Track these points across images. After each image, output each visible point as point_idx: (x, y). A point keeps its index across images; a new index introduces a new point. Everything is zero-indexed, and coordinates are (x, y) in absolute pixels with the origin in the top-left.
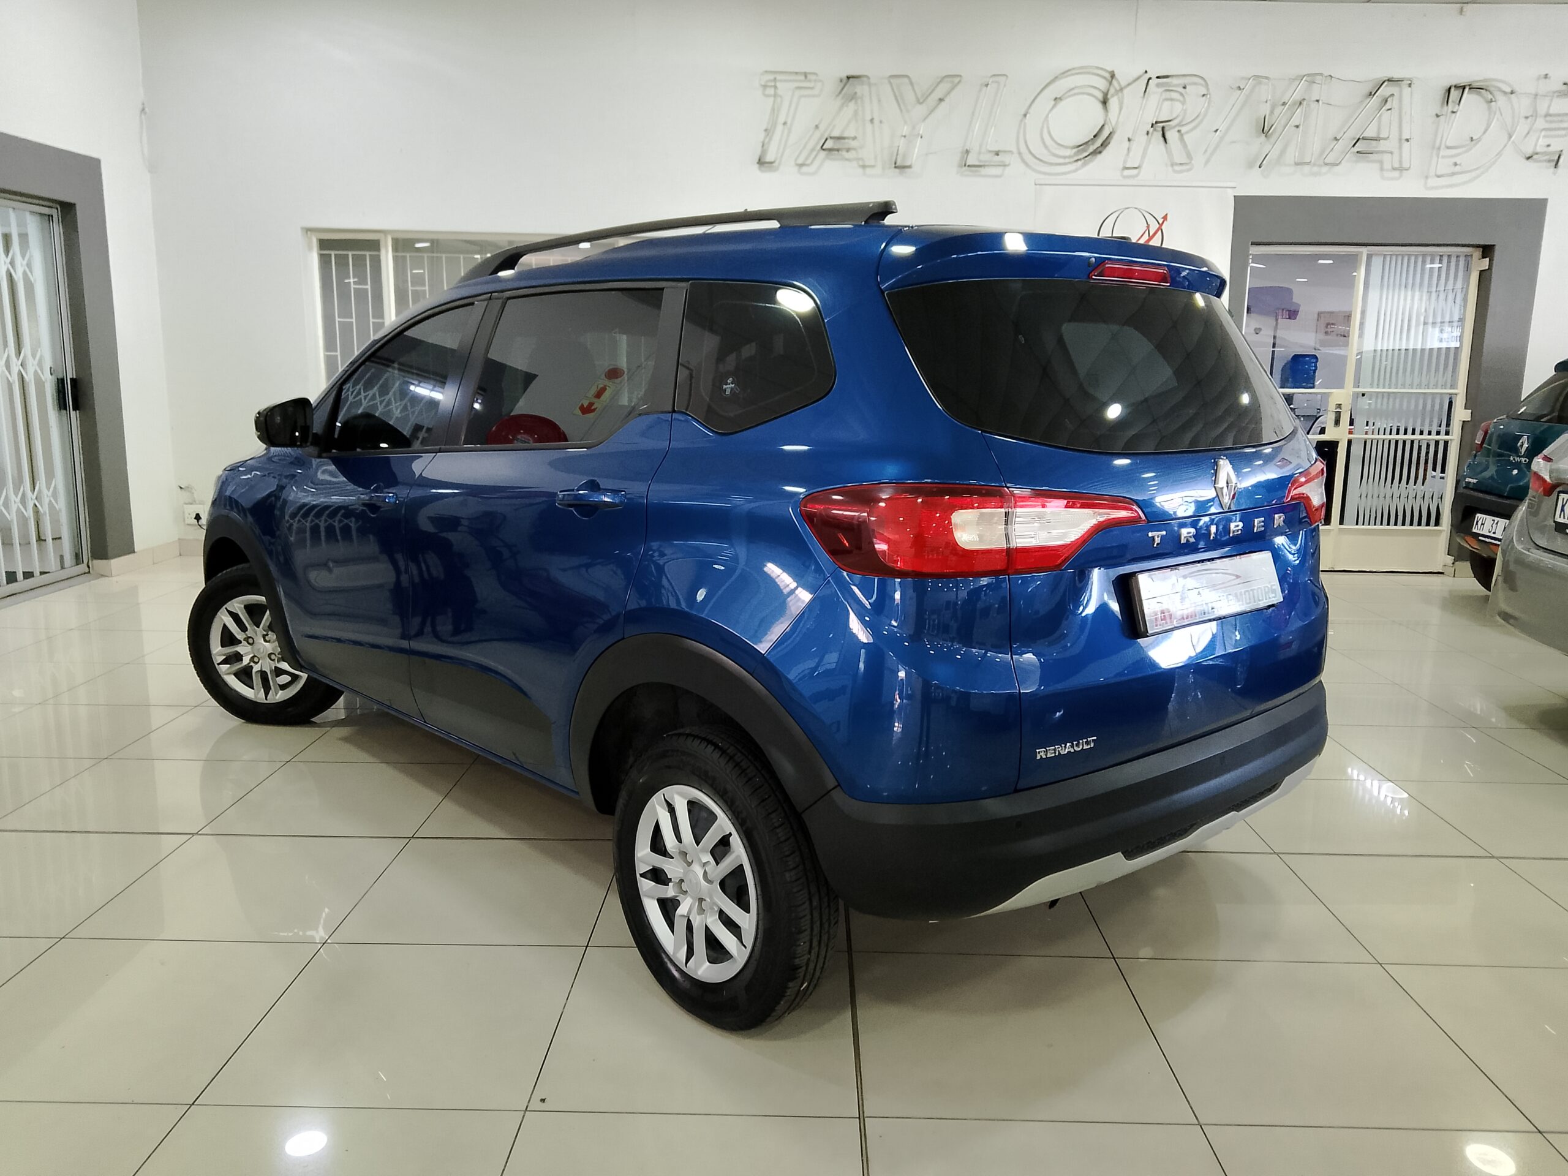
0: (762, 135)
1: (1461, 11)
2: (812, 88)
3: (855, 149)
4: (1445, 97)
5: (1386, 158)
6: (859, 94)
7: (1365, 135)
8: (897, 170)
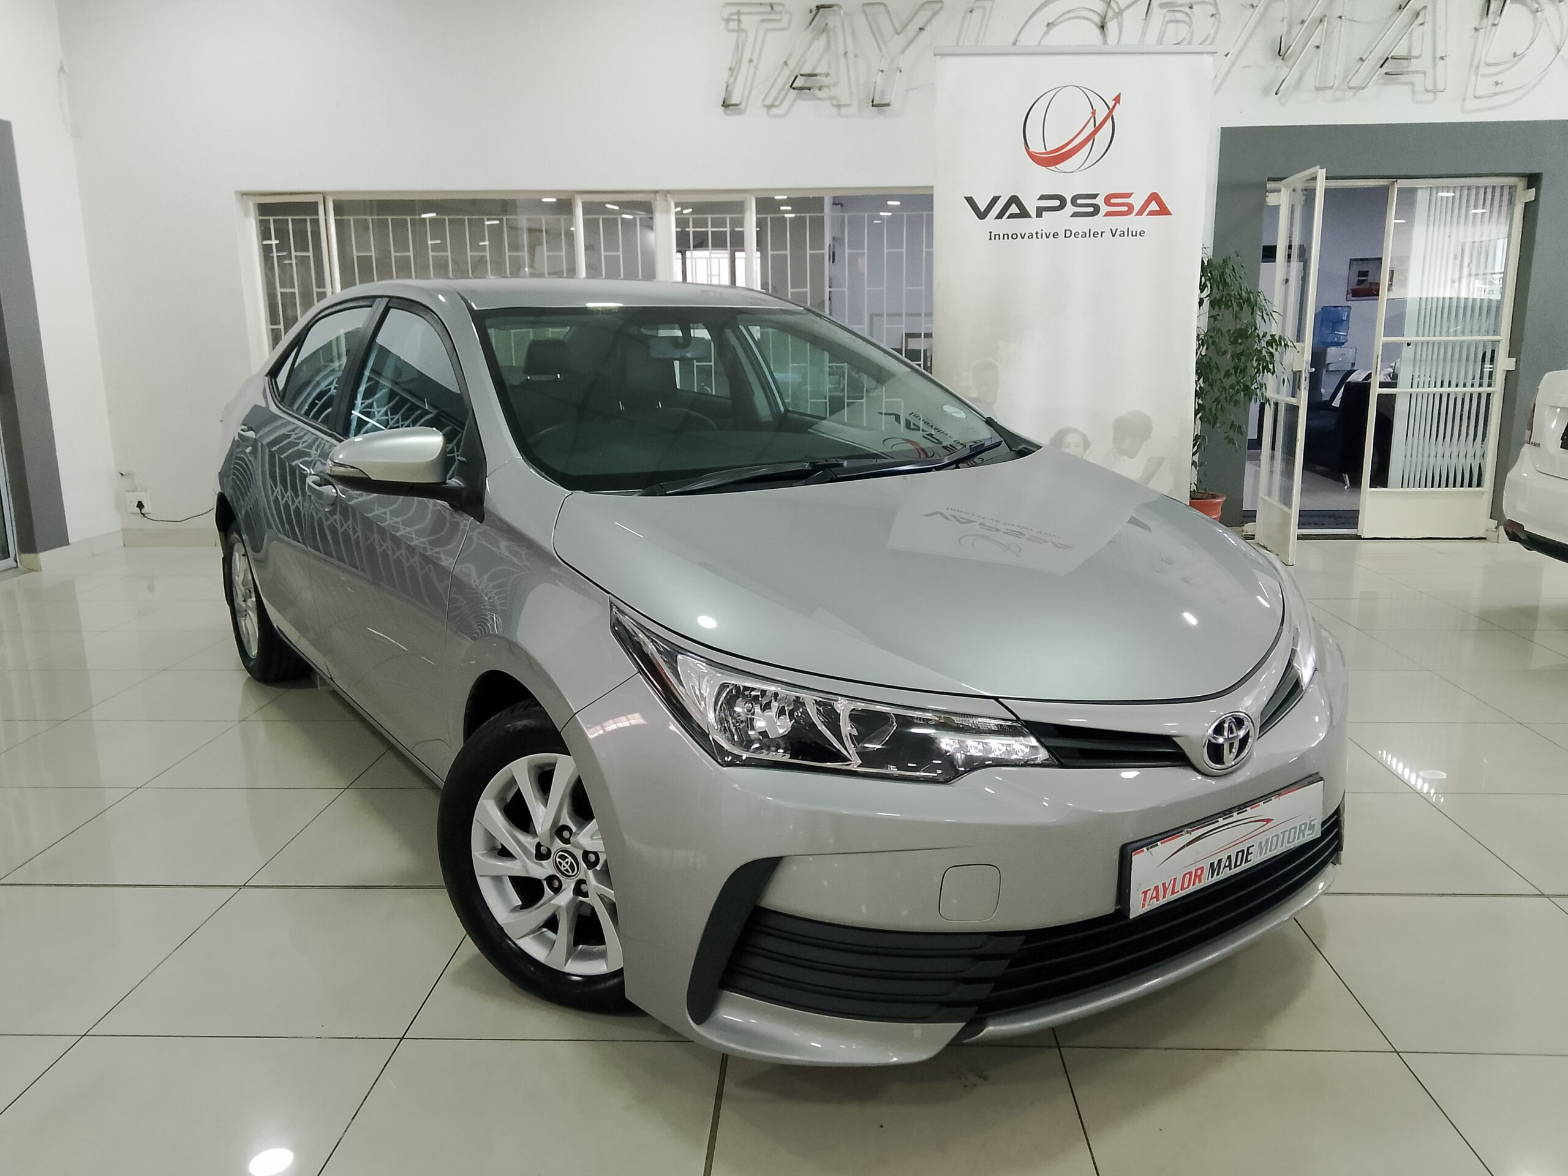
0: (727, 73)
2: (779, 21)
3: (828, 87)
4: (1483, 10)
5: (1418, 79)
6: (830, 26)
7: (1395, 53)
8: (875, 109)
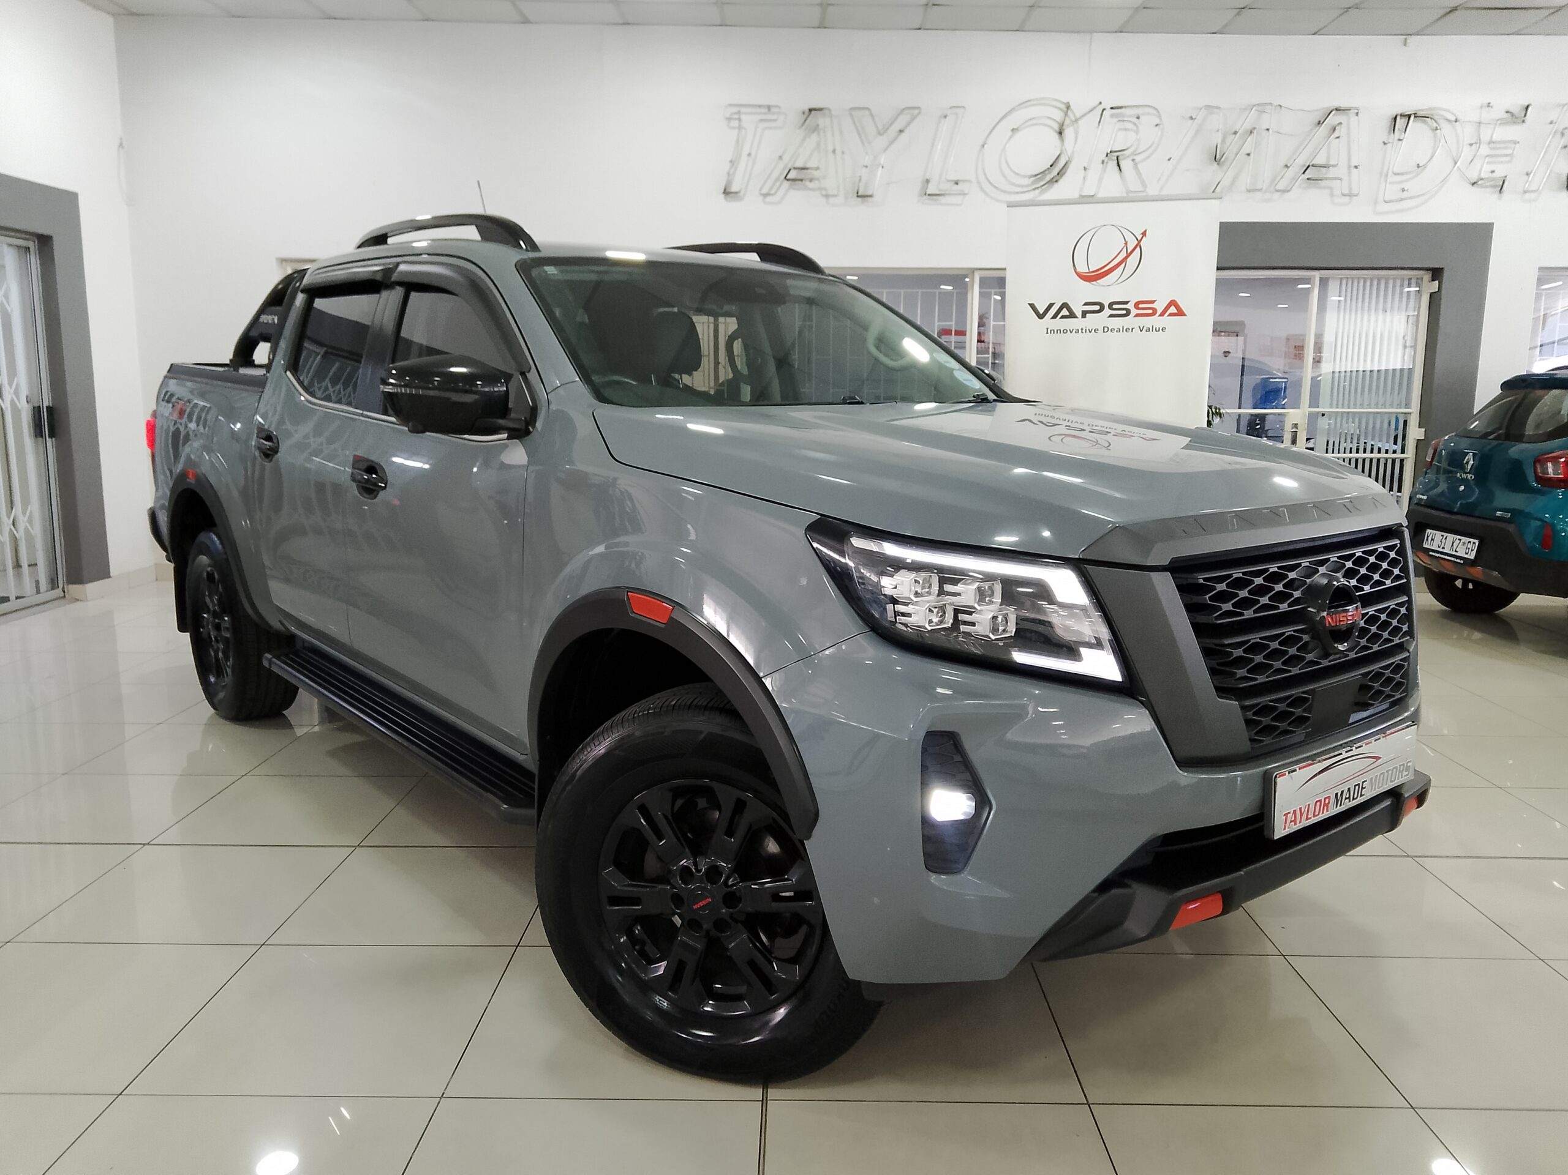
0: (728, 165)
1: (1405, 44)
2: (775, 120)
3: (818, 179)
4: (1390, 126)
5: (1335, 184)
6: (820, 127)
7: (1316, 162)
8: (860, 199)
